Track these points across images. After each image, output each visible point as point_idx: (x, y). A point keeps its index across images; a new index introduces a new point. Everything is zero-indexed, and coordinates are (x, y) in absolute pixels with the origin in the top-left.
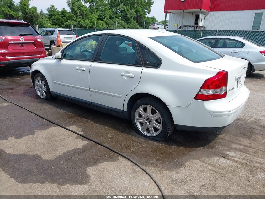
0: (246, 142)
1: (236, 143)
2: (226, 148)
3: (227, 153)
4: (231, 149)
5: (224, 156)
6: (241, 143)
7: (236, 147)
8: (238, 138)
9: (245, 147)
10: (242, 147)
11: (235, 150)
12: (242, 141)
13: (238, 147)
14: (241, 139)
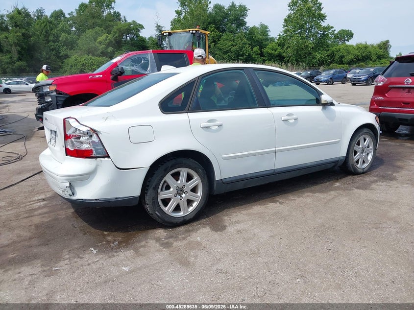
0: (37, 220)
1: (45, 213)
2: (50, 205)
3: (44, 203)
4: (45, 206)
5: (44, 200)
6: (41, 216)
7: (42, 210)
8: (50, 219)
9: (32, 215)
10: (36, 213)
11: (40, 208)
12: (41, 218)
13: (40, 211)
14: (46, 220)
